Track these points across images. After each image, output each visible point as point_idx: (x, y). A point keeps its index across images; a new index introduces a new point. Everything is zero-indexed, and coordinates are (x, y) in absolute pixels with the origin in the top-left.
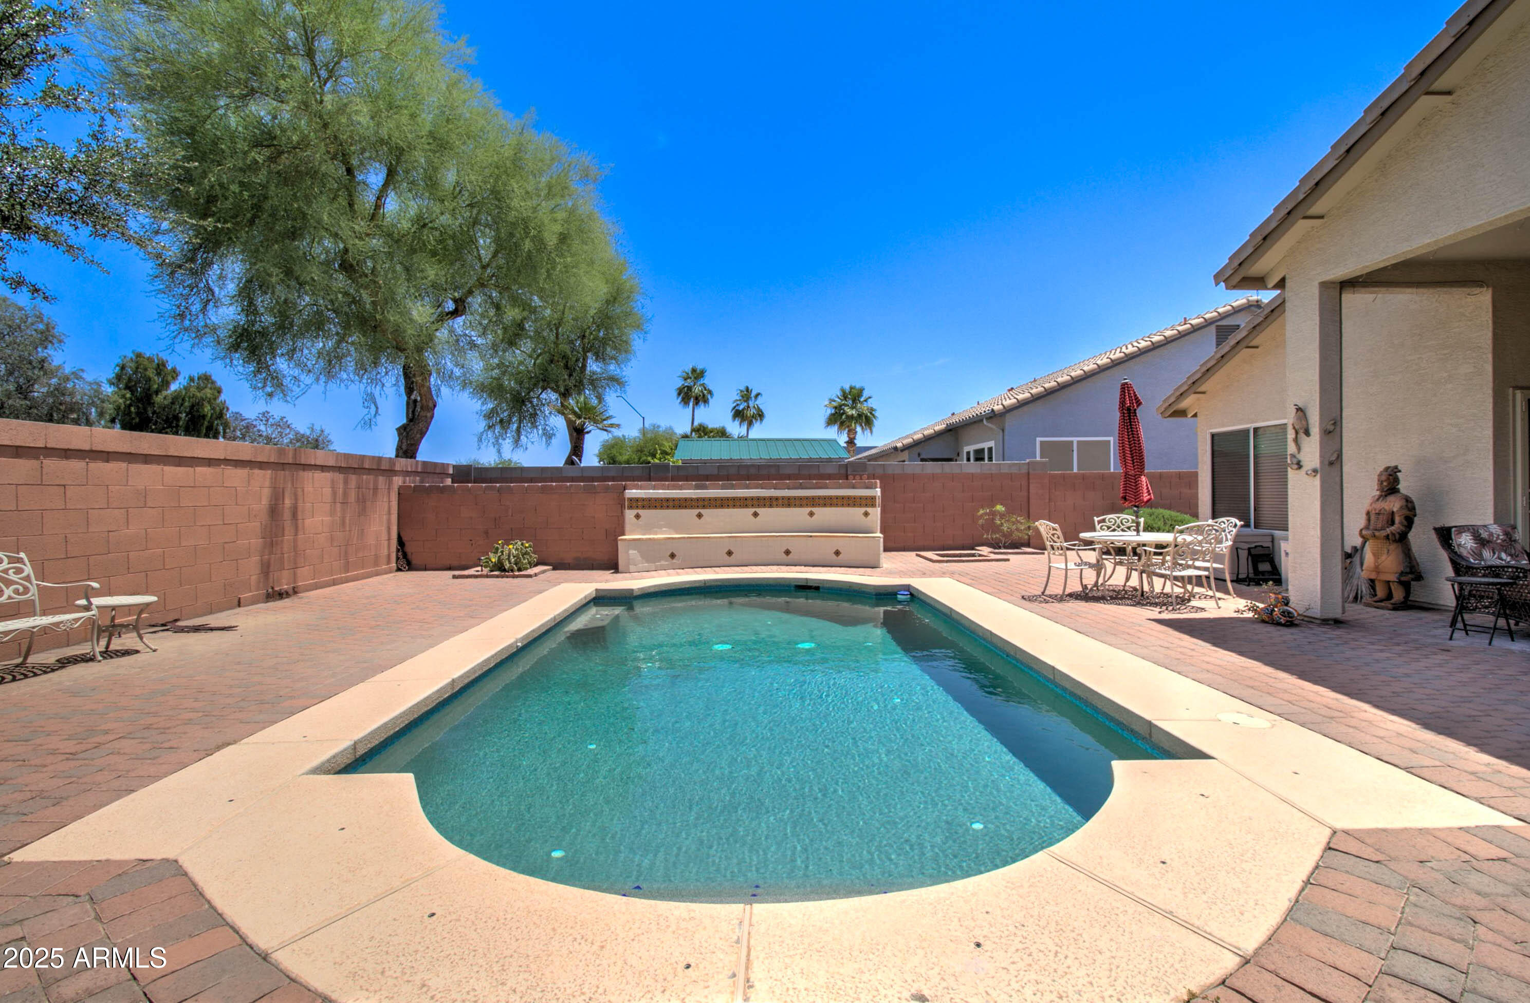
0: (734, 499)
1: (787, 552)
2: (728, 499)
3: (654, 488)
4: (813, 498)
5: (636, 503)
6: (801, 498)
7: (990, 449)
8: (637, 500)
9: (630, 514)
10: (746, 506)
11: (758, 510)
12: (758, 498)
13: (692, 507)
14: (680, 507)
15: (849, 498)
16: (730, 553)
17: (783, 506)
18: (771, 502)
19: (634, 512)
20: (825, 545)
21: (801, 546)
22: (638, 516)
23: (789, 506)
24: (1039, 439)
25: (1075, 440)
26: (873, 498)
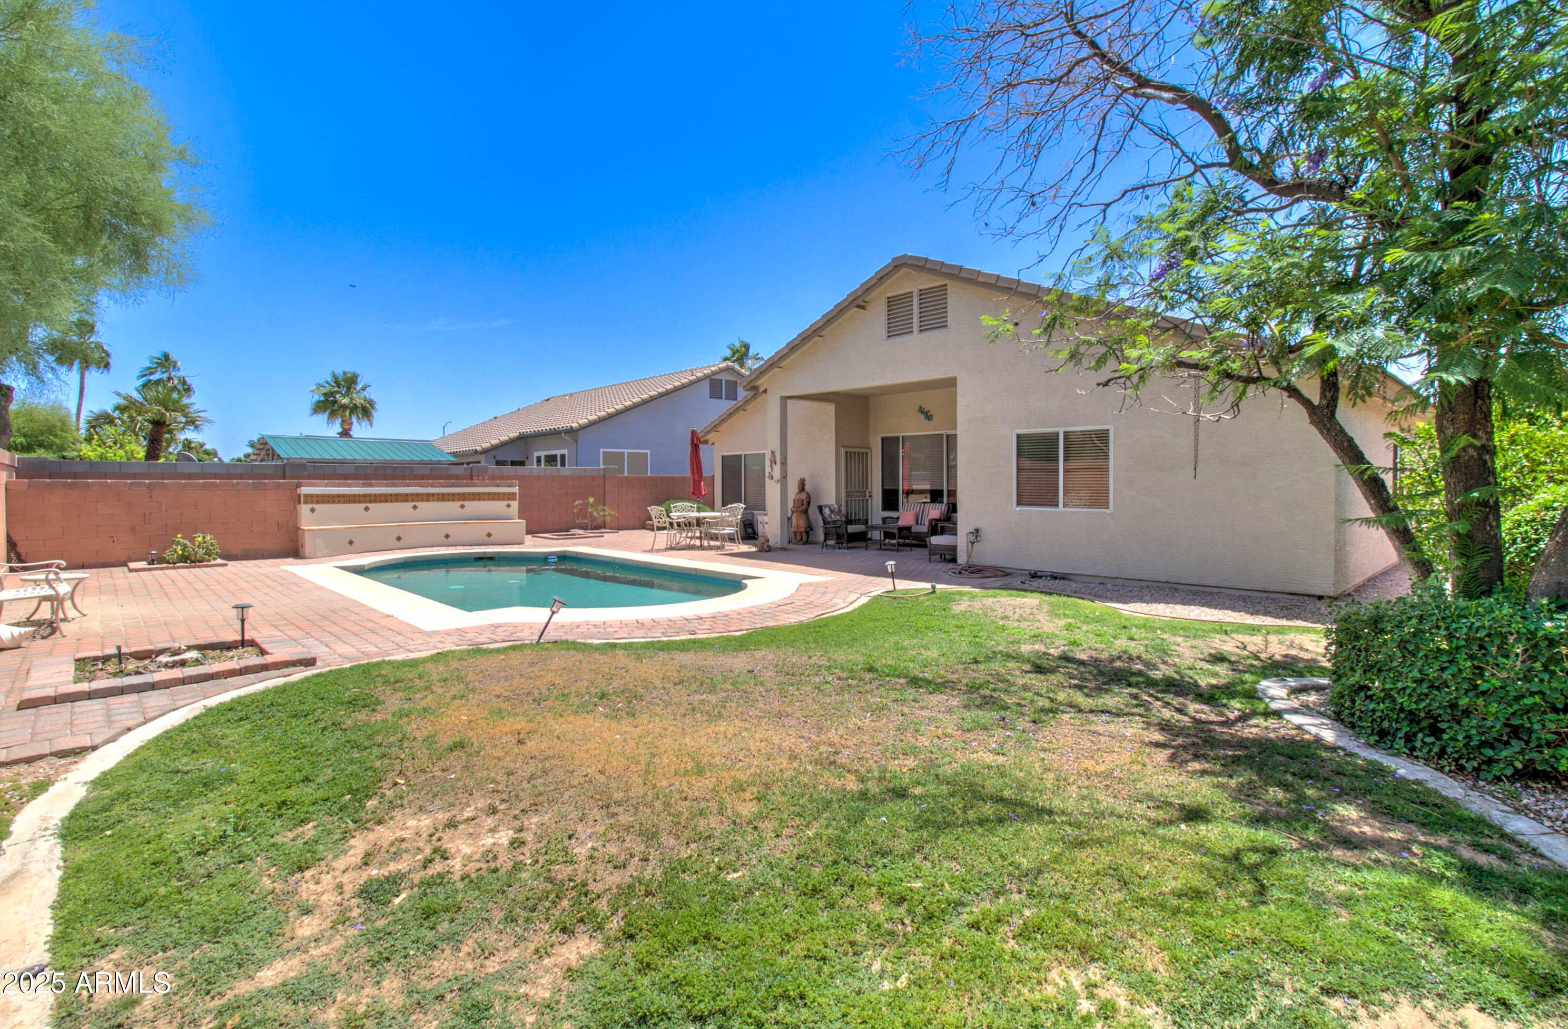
0: (397, 495)
1: (447, 536)
2: (391, 495)
3: (327, 486)
4: (464, 494)
5: (310, 499)
6: (453, 494)
7: (563, 457)
8: (312, 496)
9: (304, 509)
10: (407, 501)
11: (417, 504)
12: (417, 495)
13: (359, 502)
14: (349, 502)
15: (494, 494)
16: (399, 539)
17: (438, 500)
18: (427, 497)
19: (310, 506)
20: (479, 529)
21: (458, 530)
22: (313, 510)
23: (443, 500)
24: (602, 450)
25: (626, 451)
26: (514, 494)
